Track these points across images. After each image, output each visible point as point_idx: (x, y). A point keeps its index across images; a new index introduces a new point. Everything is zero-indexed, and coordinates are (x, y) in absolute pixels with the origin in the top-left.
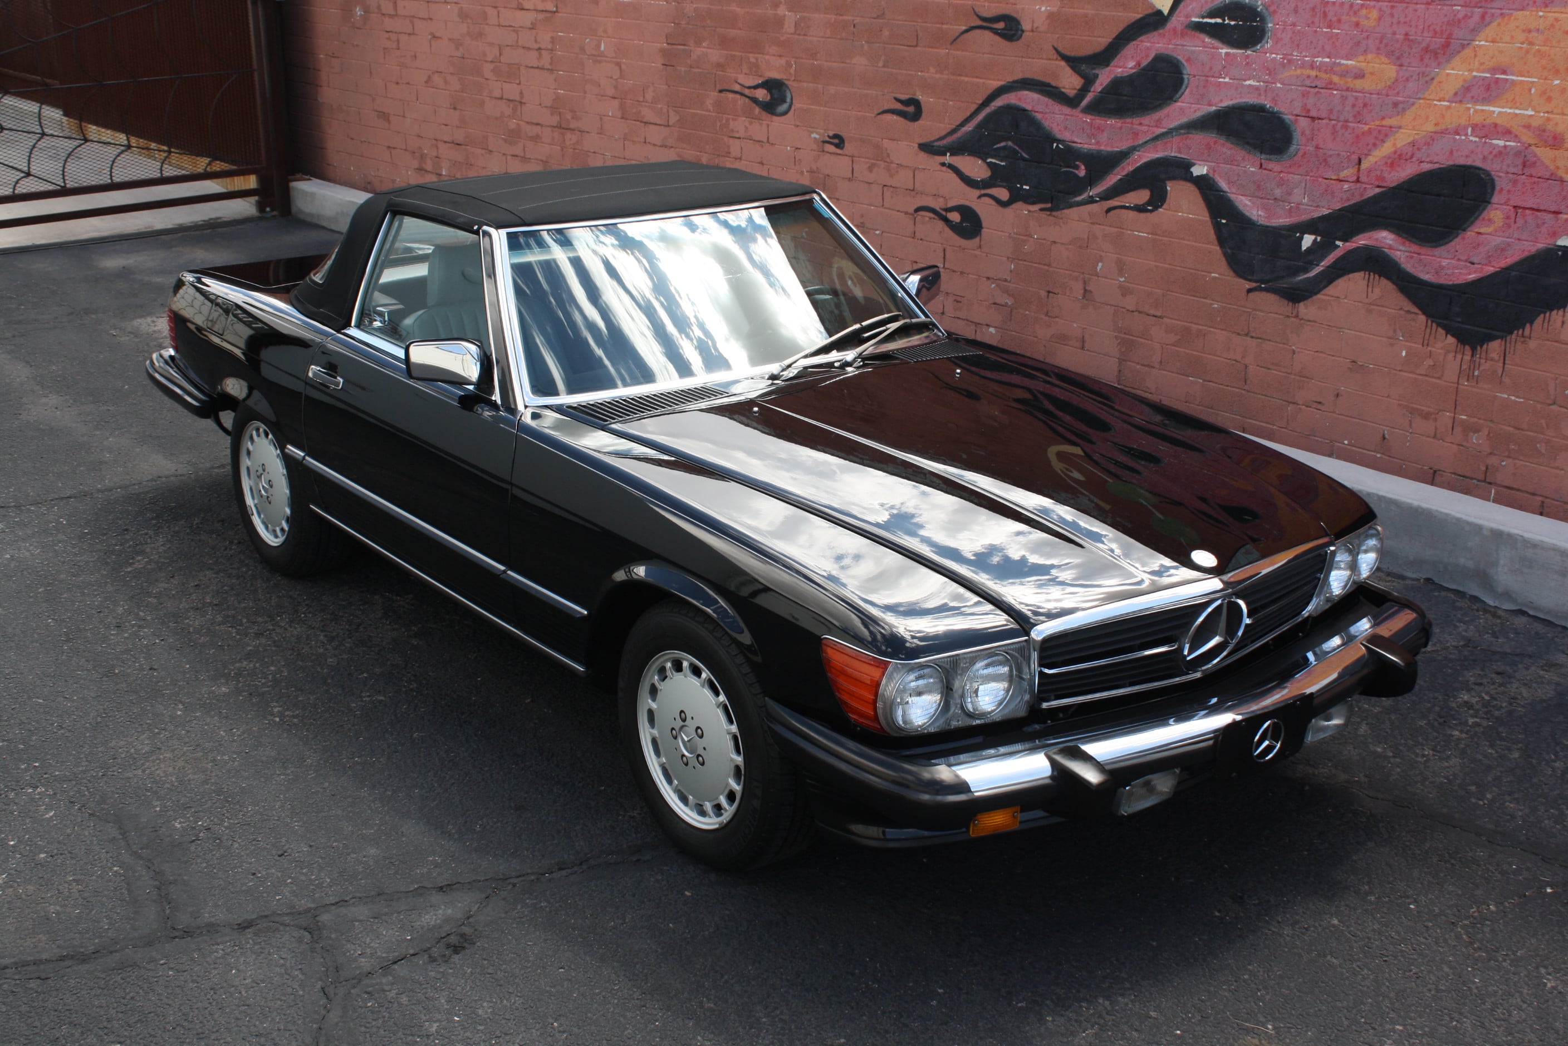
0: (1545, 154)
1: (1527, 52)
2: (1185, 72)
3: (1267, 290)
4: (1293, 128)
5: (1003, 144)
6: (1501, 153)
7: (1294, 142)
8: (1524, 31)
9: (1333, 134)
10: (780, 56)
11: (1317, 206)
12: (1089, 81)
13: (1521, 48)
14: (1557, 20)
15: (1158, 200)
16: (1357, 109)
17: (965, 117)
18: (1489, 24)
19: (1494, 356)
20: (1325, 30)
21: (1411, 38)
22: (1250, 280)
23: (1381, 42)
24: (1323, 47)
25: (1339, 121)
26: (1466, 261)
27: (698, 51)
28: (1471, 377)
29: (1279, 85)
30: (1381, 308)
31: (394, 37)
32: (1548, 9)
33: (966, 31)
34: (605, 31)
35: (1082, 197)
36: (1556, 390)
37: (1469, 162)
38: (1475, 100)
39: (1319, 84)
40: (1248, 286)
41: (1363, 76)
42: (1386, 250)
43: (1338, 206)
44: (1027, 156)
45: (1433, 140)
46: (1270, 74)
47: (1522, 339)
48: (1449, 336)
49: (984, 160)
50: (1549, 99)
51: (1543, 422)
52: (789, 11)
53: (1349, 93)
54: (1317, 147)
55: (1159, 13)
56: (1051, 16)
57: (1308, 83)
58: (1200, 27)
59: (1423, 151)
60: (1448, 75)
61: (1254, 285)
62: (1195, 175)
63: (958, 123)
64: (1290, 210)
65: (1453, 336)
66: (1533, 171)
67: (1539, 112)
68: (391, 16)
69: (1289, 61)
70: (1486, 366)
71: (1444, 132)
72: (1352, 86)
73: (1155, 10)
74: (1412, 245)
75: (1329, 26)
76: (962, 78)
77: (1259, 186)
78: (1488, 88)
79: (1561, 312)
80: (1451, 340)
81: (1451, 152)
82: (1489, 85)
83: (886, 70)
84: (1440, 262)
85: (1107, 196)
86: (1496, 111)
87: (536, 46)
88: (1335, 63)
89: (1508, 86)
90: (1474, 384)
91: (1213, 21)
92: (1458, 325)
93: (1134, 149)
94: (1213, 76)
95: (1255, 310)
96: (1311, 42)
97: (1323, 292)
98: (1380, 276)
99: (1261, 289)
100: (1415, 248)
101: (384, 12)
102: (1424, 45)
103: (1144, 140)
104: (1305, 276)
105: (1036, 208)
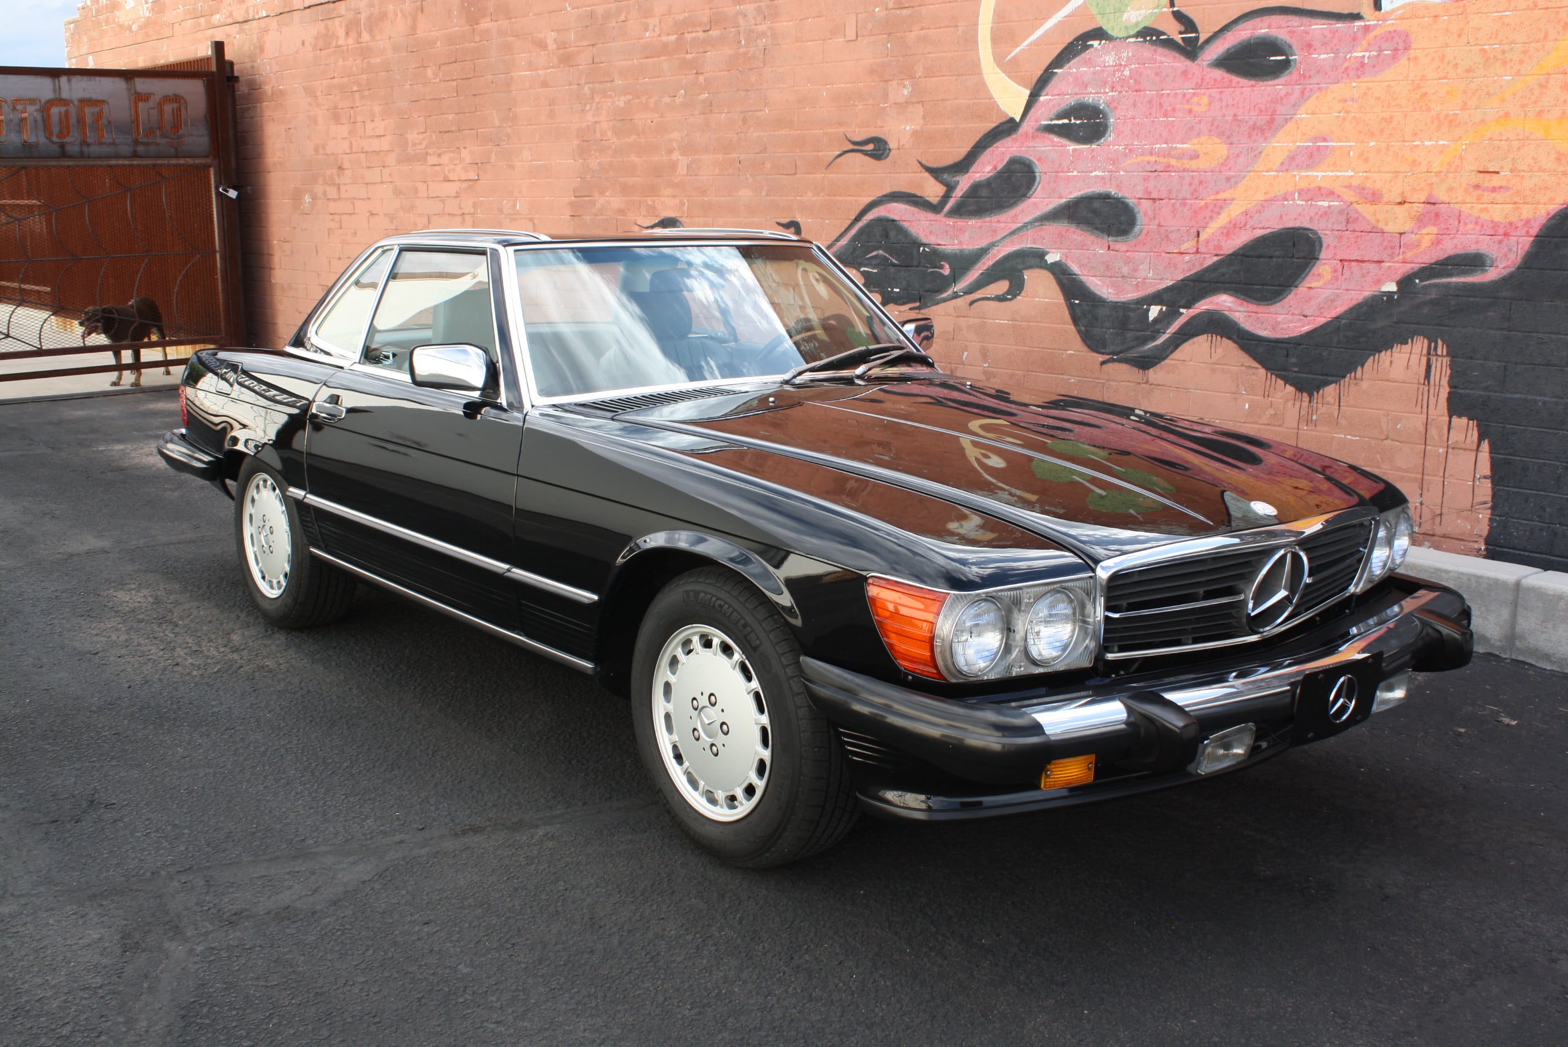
0: (1365, 210)
1: (1344, 119)
2: (1037, 170)
3: (1119, 361)
4: (1136, 210)
5: (874, 253)
6: (1326, 213)
7: (1139, 222)
8: (1340, 101)
9: (1173, 211)
10: (674, 196)
11: (1161, 279)
12: (950, 188)
13: (1339, 117)
14: (1369, 89)
15: (1017, 288)
16: (1193, 187)
17: (840, 233)
18: (1310, 97)
19: (1330, 399)
20: (1161, 119)
21: (1239, 118)
22: (1103, 354)
23: (1212, 125)
24: (1160, 135)
25: (1177, 200)
26: (1299, 315)
27: (601, 201)
28: (1309, 422)
29: (1122, 173)
30: (1224, 367)
31: (337, 218)
32: (1359, 80)
33: (840, 156)
34: (520, 192)
35: (948, 293)
36: (1388, 426)
37: (1297, 224)
38: (1299, 167)
39: (1159, 168)
40: (1101, 359)
41: (1198, 157)
42: (1226, 313)
43: (1180, 277)
44: (894, 261)
45: (1264, 207)
46: (1113, 164)
47: (1355, 382)
48: (1287, 385)
49: (858, 270)
50: (1367, 160)
51: (1378, 456)
52: (682, 156)
53: (1186, 174)
54: (1159, 225)
55: (1012, 120)
56: (915, 134)
57: (1148, 168)
58: (1050, 129)
59: (1255, 218)
60: (1274, 147)
61: (1107, 357)
62: (1049, 262)
63: (834, 238)
64: (1137, 285)
65: (1291, 385)
66: (1357, 227)
67: (1358, 172)
68: (335, 200)
69: (1131, 151)
70: (1323, 410)
71: (1273, 200)
72: (1187, 166)
73: (1008, 118)
74: (1250, 305)
75: (1166, 116)
76: (837, 198)
77: (1108, 267)
78: (1311, 156)
79: (1389, 352)
80: (1290, 389)
81: (1281, 217)
82: (1311, 153)
83: (769, 198)
84: (1276, 318)
85: (970, 290)
86: (1319, 176)
87: (461, 212)
88: (1172, 148)
89: (1328, 151)
90: (1313, 428)
91: (1060, 122)
92: (1294, 374)
93: (993, 245)
94: (1062, 172)
95: (1109, 380)
96: (1150, 132)
97: (1170, 357)
98: (1222, 337)
99: (1114, 361)
100: (1253, 307)
101: (329, 197)
102: (1251, 123)
103: (1002, 236)
104: (1154, 344)
105: (907, 307)
